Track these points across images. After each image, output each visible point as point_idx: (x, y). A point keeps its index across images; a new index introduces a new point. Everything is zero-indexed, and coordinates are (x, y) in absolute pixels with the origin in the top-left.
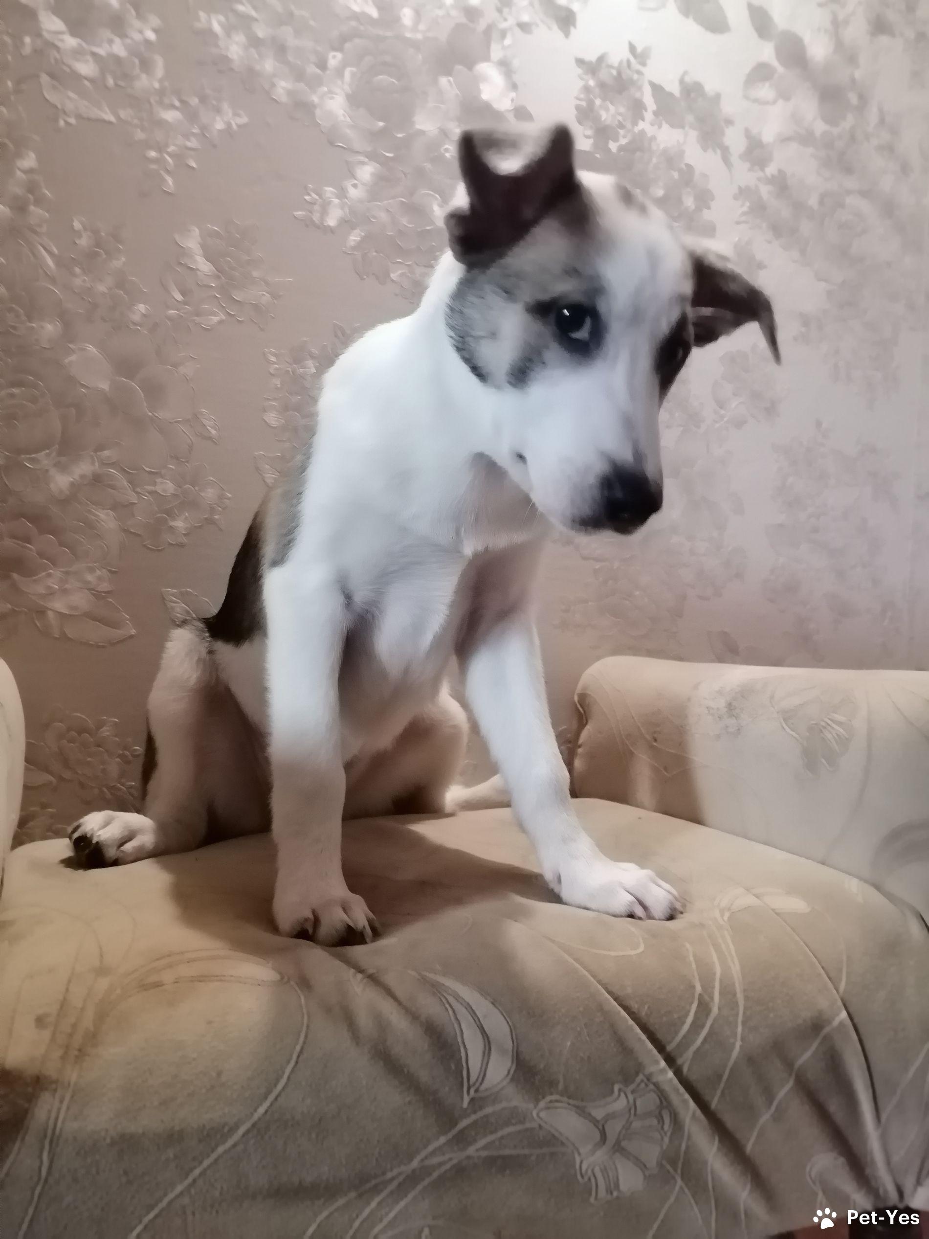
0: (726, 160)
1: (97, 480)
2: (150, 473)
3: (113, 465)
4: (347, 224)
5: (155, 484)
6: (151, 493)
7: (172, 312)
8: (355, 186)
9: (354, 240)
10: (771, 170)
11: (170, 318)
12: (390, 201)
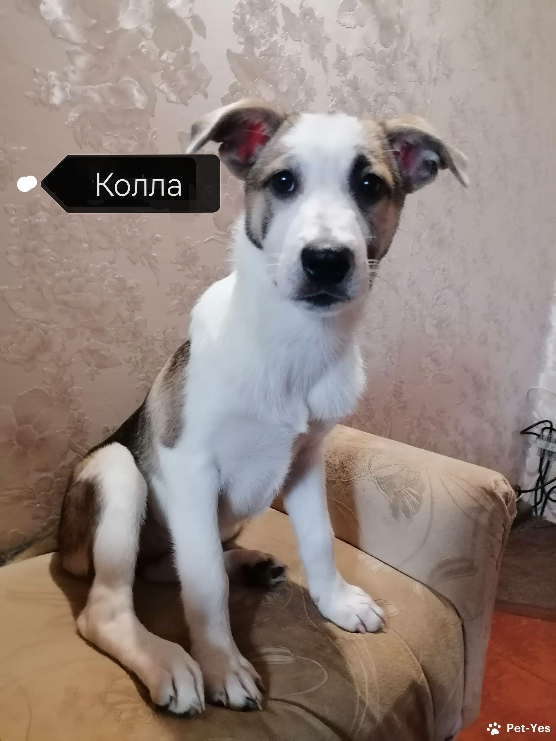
0: (325, 67)
4: (68, 103)
8: (74, 72)
9: (74, 117)
10: (350, 76)
12: (102, 85)
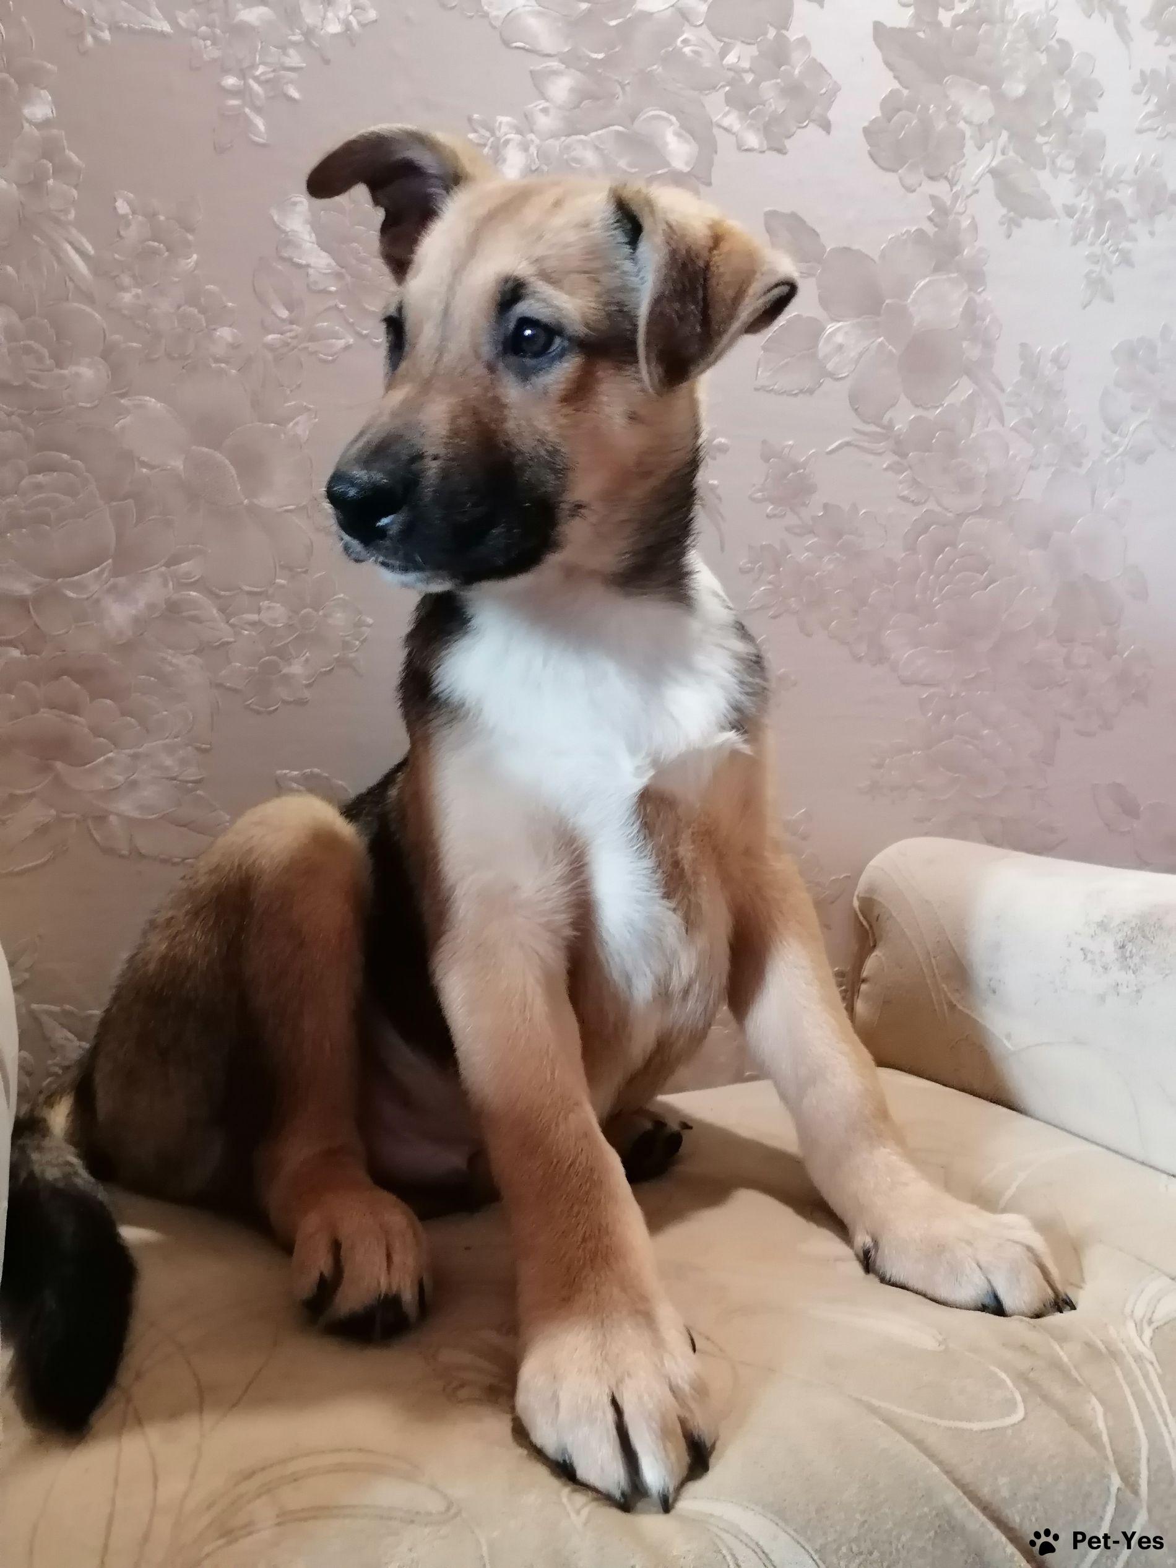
0: (1121, 29)
1: (173, 610)
2: (250, 593)
3: (192, 586)
5: (259, 611)
6: (253, 624)
7: (271, 337)
8: (545, 111)
11: (270, 347)
12: (600, 132)
